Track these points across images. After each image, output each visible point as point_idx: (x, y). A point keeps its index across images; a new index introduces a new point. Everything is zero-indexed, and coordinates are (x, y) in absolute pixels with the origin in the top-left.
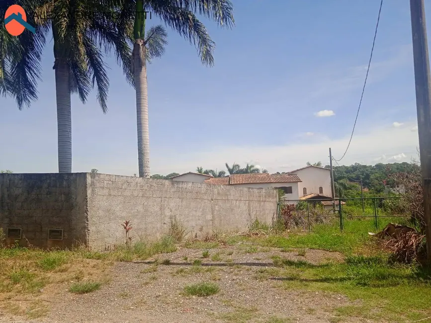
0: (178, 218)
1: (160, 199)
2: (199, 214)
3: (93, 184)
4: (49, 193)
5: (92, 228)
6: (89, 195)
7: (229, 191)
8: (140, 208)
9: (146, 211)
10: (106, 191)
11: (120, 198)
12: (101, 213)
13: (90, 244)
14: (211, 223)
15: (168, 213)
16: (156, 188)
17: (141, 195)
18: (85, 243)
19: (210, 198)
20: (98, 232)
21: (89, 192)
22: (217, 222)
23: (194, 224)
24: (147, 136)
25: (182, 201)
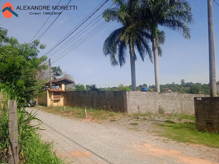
0: (162, 106)
1: (154, 99)
2: (173, 105)
3: (128, 94)
4: (118, 97)
5: (128, 107)
6: (127, 98)
7: (191, 96)
8: (146, 102)
9: (148, 103)
10: (133, 96)
11: (138, 98)
12: (131, 103)
13: (128, 112)
14: (180, 109)
15: (158, 104)
16: (152, 95)
17: (146, 97)
18: (127, 112)
19: (180, 99)
20: (130, 109)
21: (127, 96)
22: (184, 109)
23: (171, 109)
24: (158, 74)
25: (164, 100)
